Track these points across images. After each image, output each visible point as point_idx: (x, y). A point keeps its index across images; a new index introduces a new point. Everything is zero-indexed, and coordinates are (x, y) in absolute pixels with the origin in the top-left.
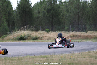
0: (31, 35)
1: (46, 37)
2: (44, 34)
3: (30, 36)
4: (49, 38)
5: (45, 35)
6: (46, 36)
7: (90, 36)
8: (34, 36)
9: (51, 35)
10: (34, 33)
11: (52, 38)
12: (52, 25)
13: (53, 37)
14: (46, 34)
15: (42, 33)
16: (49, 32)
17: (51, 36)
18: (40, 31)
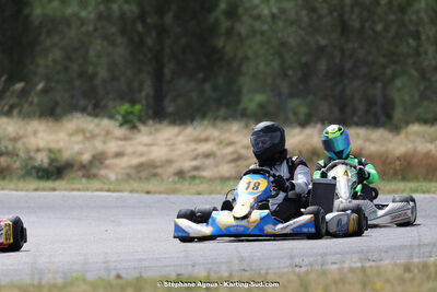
0: (19, 145)
1: (123, 162)
2: (104, 142)
3: (12, 154)
4: (140, 167)
5: (113, 146)
6: (119, 155)
7: (427, 155)
8: (38, 150)
9: (154, 148)
10: (35, 133)
11: (159, 171)
12: (158, 77)
13: (169, 162)
14: (120, 139)
15: (97, 131)
16: (143, 128)
17: (159, 153)
18: (78, 115)
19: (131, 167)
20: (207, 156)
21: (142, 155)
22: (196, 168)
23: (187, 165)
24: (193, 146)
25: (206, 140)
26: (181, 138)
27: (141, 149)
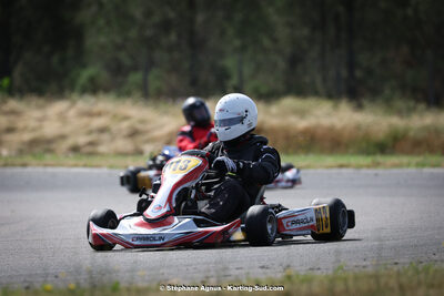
19: (23, 143)
20: (103, 130)
21: (34, 130)
22: (91, 144)
23: (82, 140)
24: (85, 120)
25: (99, 114)
26: (72, 113)
27: (32, 124)
